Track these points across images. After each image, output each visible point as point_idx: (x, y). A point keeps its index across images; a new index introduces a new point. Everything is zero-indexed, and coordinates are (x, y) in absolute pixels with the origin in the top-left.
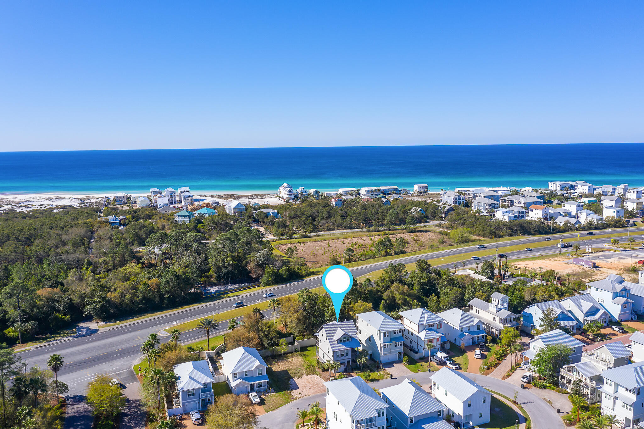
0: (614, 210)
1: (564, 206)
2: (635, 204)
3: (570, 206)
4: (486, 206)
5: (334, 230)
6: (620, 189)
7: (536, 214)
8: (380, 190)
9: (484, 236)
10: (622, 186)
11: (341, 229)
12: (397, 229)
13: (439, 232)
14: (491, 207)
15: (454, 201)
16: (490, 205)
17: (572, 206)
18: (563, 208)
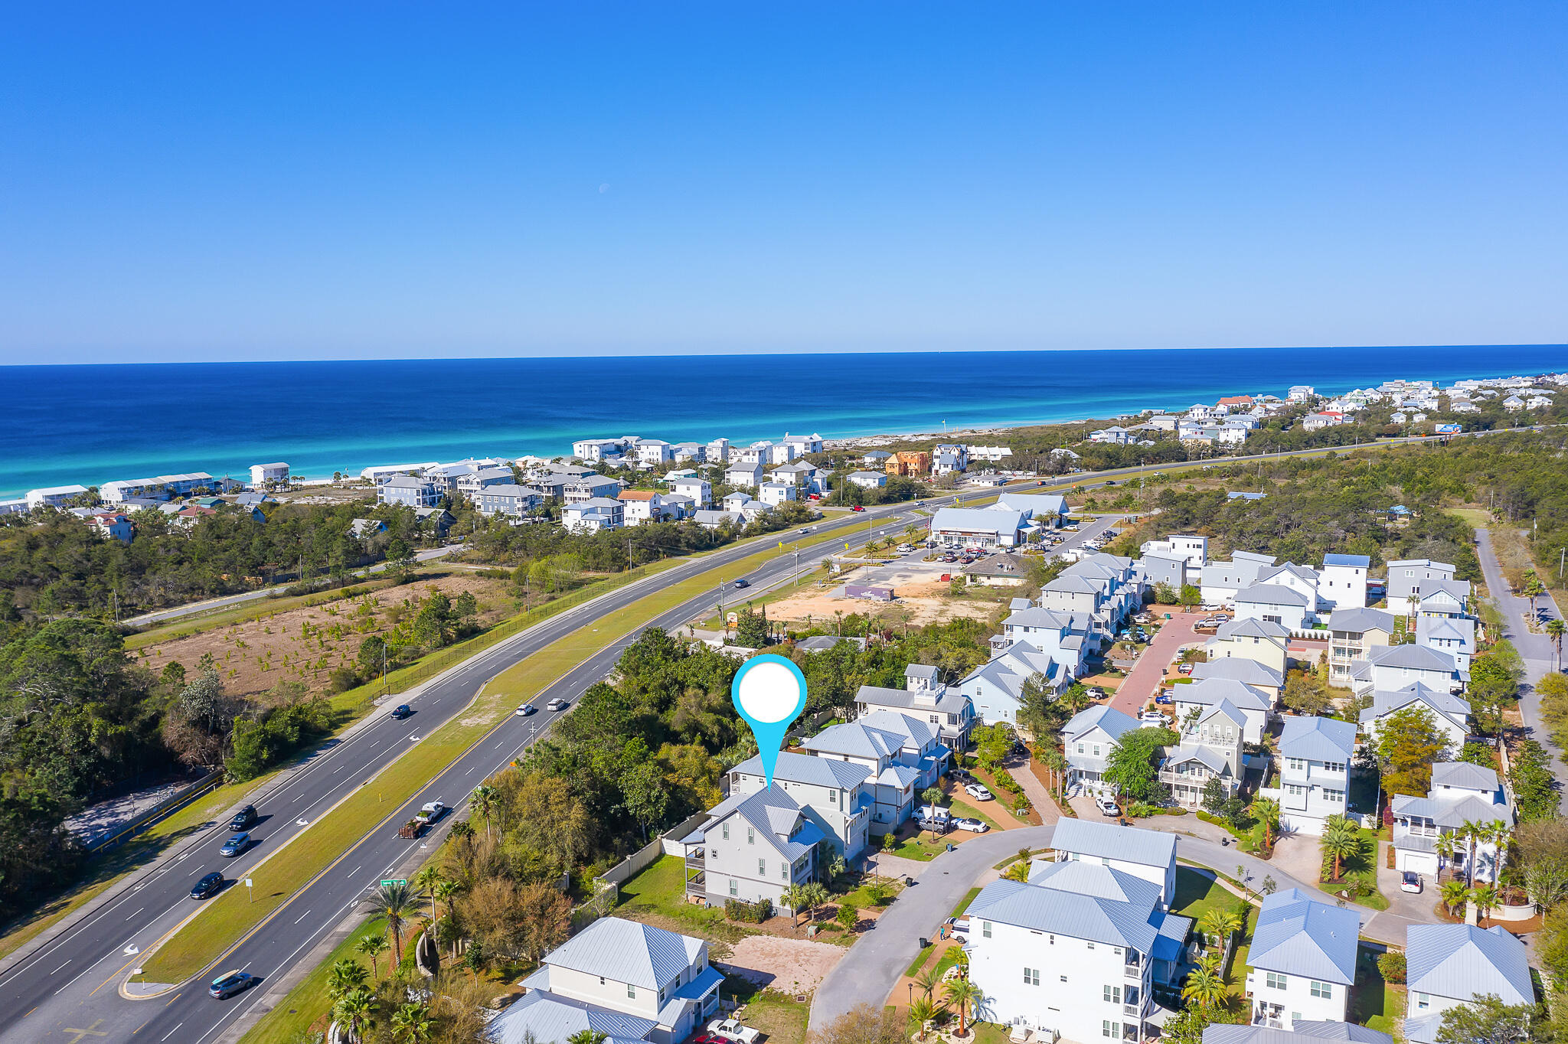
0: (781, 489)
1: (674, 490)
2: (794, 475)
3: (688, 489)
4: (516, 502)
5: (183, 602)
6: (714, 450)
7: (636, 511)
8: (162, 486)
9: (597, 569)
10: (719, 443)
11: (202, 599)
12: (357, 581)
13: (477, 573)
14: (527, 504)
15: (420, 497)
16: (525, 499)
17: (691, 487)
18: (672, 493)
